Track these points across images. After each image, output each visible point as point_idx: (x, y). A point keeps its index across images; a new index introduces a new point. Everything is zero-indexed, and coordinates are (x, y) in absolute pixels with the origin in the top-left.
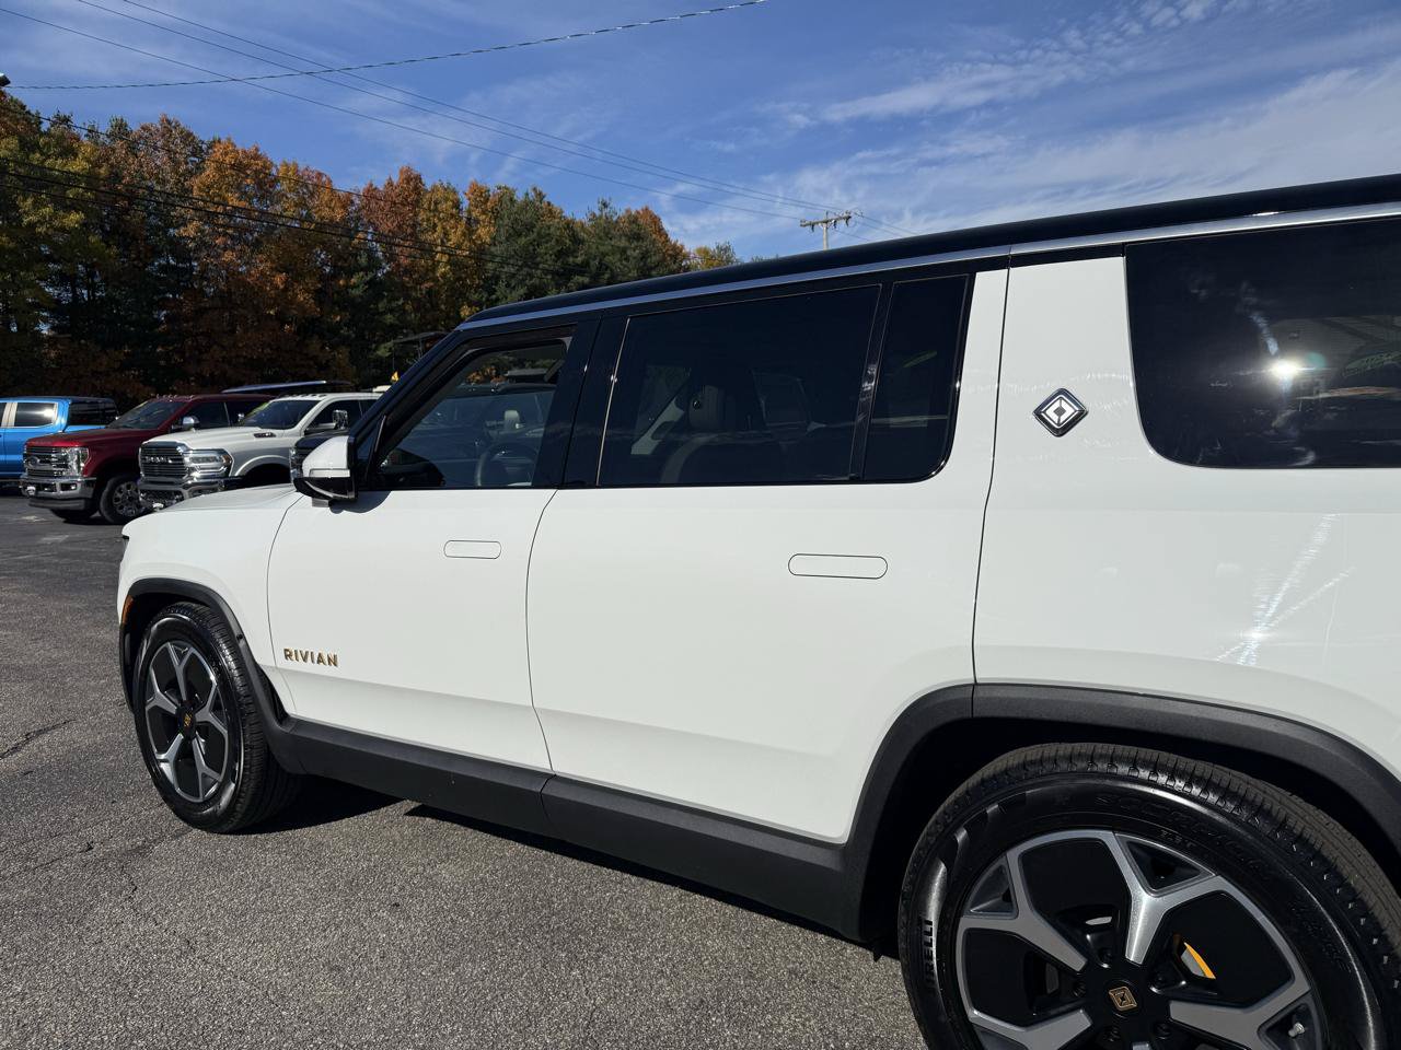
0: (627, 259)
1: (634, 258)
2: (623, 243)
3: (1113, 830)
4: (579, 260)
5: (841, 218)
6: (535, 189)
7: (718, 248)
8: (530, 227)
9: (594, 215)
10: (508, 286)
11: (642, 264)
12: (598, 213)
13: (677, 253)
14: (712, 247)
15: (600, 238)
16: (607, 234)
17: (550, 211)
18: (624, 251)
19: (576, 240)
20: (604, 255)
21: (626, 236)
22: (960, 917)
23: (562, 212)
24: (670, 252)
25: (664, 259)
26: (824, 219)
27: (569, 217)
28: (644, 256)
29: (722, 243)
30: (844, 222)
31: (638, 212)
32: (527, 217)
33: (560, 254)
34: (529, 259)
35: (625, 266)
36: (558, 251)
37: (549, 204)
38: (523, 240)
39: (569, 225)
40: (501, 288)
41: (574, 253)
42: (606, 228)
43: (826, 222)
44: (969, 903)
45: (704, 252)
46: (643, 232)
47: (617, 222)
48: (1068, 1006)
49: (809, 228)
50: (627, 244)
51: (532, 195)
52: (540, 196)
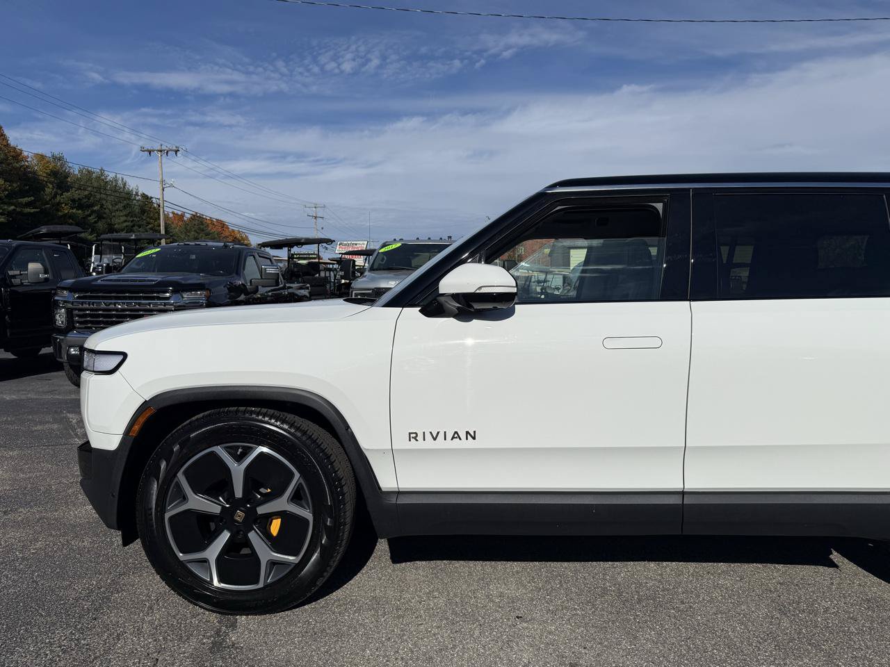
7: (53, 156)
13: (17, 155)
14: (48, 154)
24: (12, 154)
25: (7, 159)
26: (159, 148)
43: (161, 151)
45: (42, 157)
49: (147, 153)
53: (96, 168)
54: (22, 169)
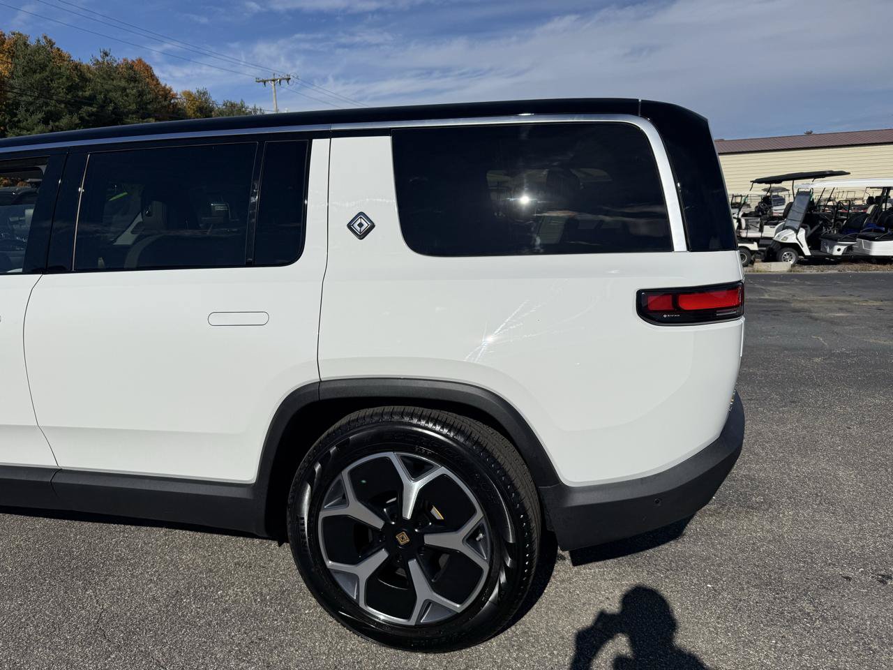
0: (127, 96)
1: (133, 95)
2: (123, 83)
3: (394, 451)
4: (87, 94)
5: (284, 79)
6: (45, 37)
7: (198, 91)
8: (43, 67)
9: (98, 61)
10: (27, 110)
11: (139, 100)
12: (100, 60)
13: (167, 94)
14: (194, 91)
15: (104, 78)
16: (109, 76)
17: (60, 55)
18: (124, 89)
19: (83, 78)
20: (108, 91)
21: (125, 78)
22: (320, 511)
23: (69, 57)
24: (161, 93)
25: (157, 98)
26: (272, 78)
27: (77, 60)
28: (141, 94)
29: (201, 89)
30: (286, 81)
31: (133, 62)
32: (40, 58)
33: (70, 89)
34: (45, 91)
35: (126, 101)
36: (69, 86)
37: (59, 50)
38: (37, 76)
39: (77, 67)
40: (21, 113)
41: (82, 88)
42: (108, 72)
43: (274, 81)
44: (324, 503)
45: (189, 95)
46: (138, 75)
47: (116, 67)
48: (377, 549)
49: (262, 83)
50: (126, 85)
51: (43, 42)
52: (51, 44)
53: (237, 101)
54: (171, 107)
